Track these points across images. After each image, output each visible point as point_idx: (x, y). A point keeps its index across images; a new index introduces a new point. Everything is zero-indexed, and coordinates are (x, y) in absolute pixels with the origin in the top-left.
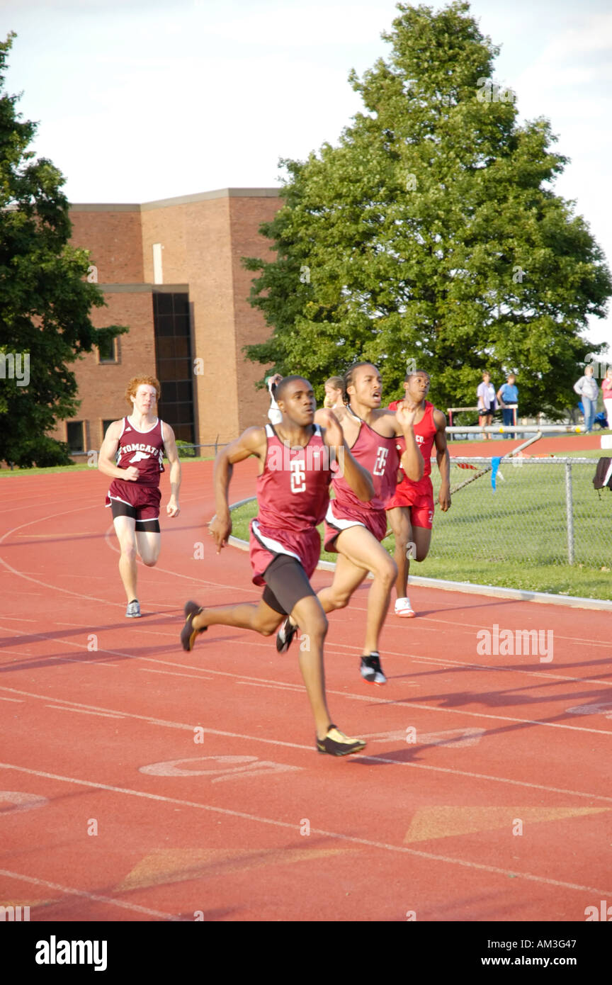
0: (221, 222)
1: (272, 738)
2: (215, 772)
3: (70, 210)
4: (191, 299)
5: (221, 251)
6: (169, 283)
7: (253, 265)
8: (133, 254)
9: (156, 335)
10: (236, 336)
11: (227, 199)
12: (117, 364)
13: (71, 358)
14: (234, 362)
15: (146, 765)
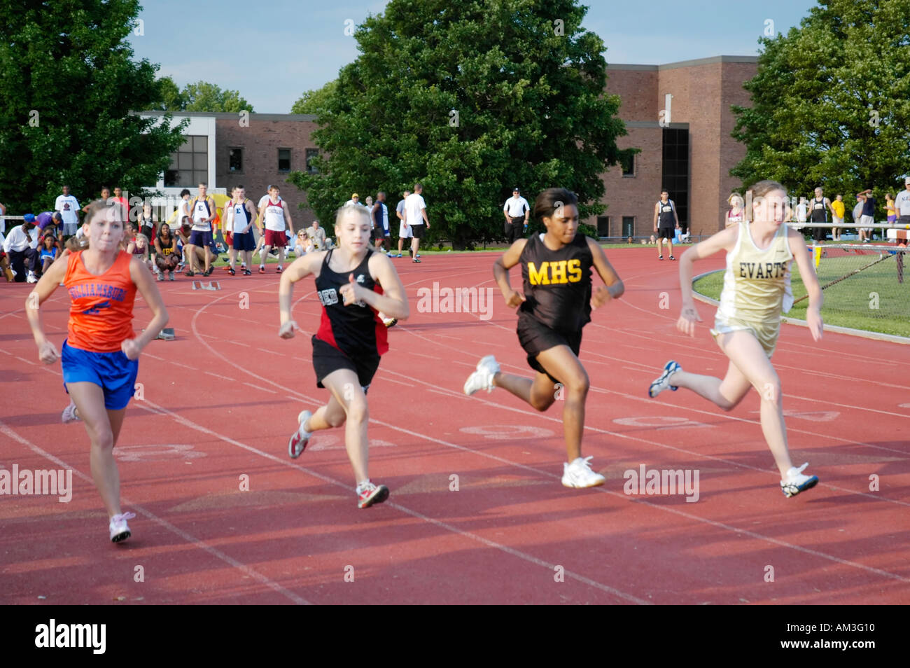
0: (714, 80)
1: (700, 409)
2: (660, 425)
3: (607, 68)
4: (690, 132)
5: (714, 101)
6: (676, 122)
7: (737, 111)
8: (651, 100)
9: (663, 158)
10: (721, 161)
11: (720, 64)
12: (635, 178)
13: (601, 170)
14: (718, 179)
15: (617, 418)
